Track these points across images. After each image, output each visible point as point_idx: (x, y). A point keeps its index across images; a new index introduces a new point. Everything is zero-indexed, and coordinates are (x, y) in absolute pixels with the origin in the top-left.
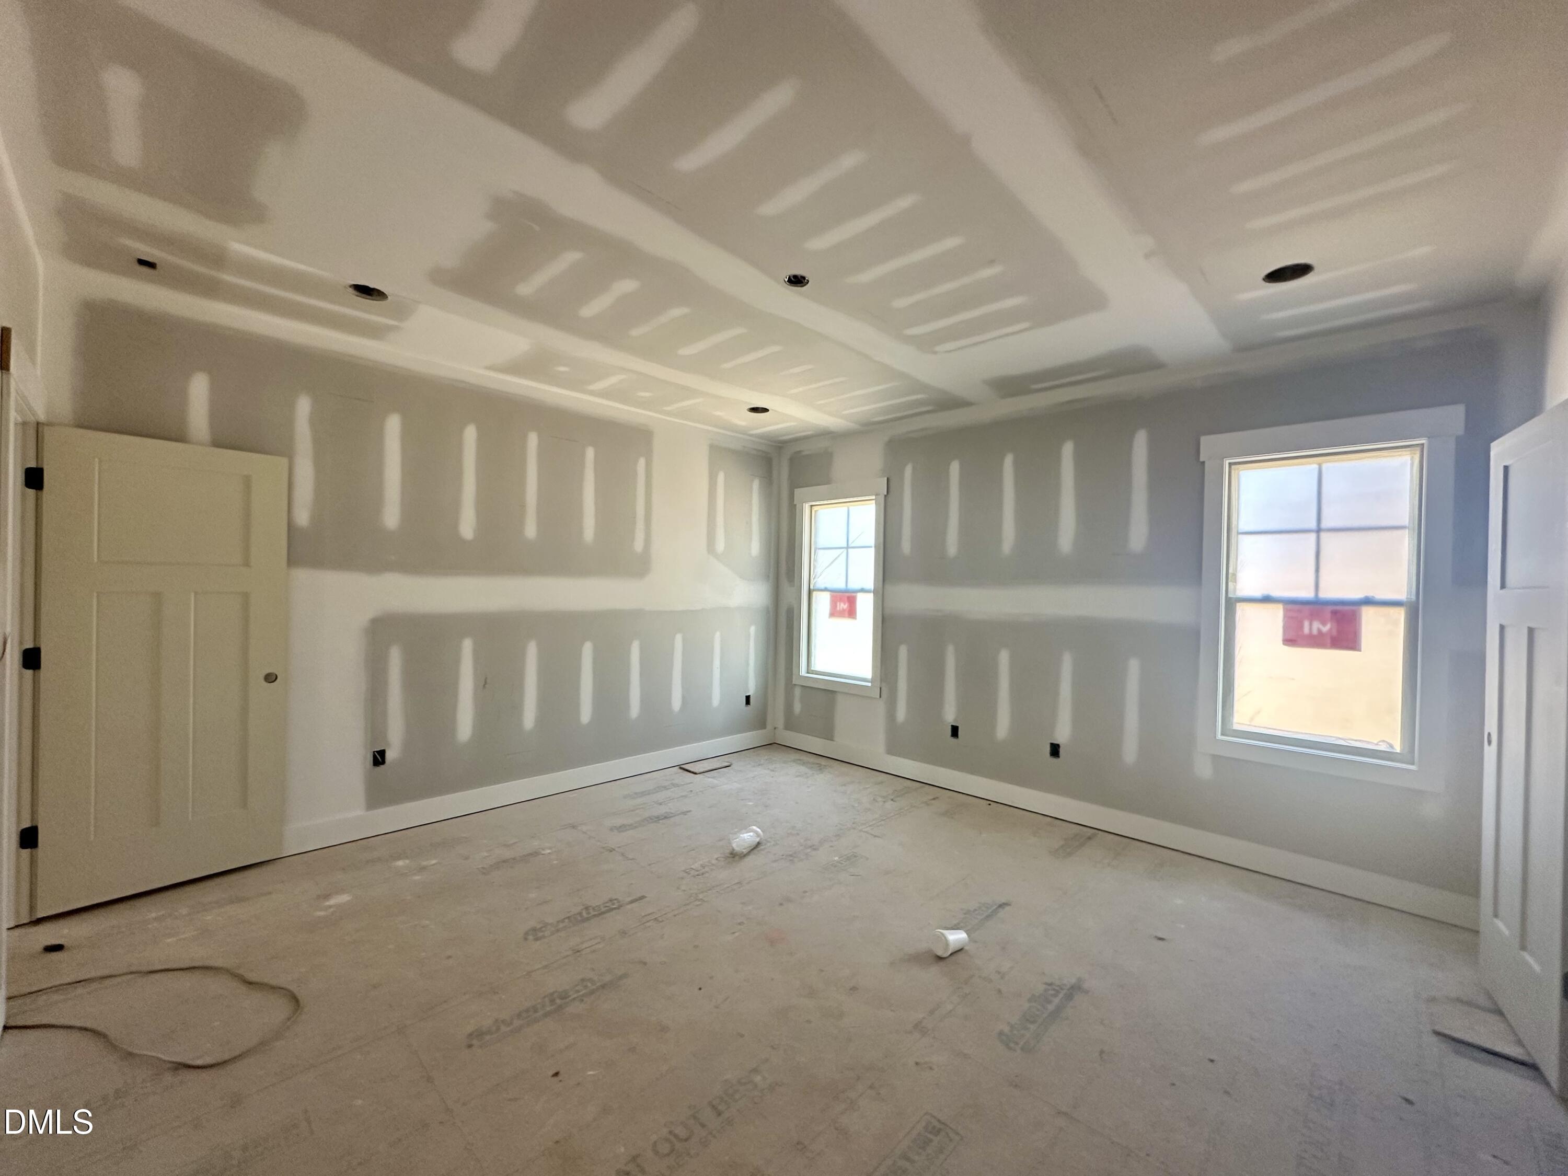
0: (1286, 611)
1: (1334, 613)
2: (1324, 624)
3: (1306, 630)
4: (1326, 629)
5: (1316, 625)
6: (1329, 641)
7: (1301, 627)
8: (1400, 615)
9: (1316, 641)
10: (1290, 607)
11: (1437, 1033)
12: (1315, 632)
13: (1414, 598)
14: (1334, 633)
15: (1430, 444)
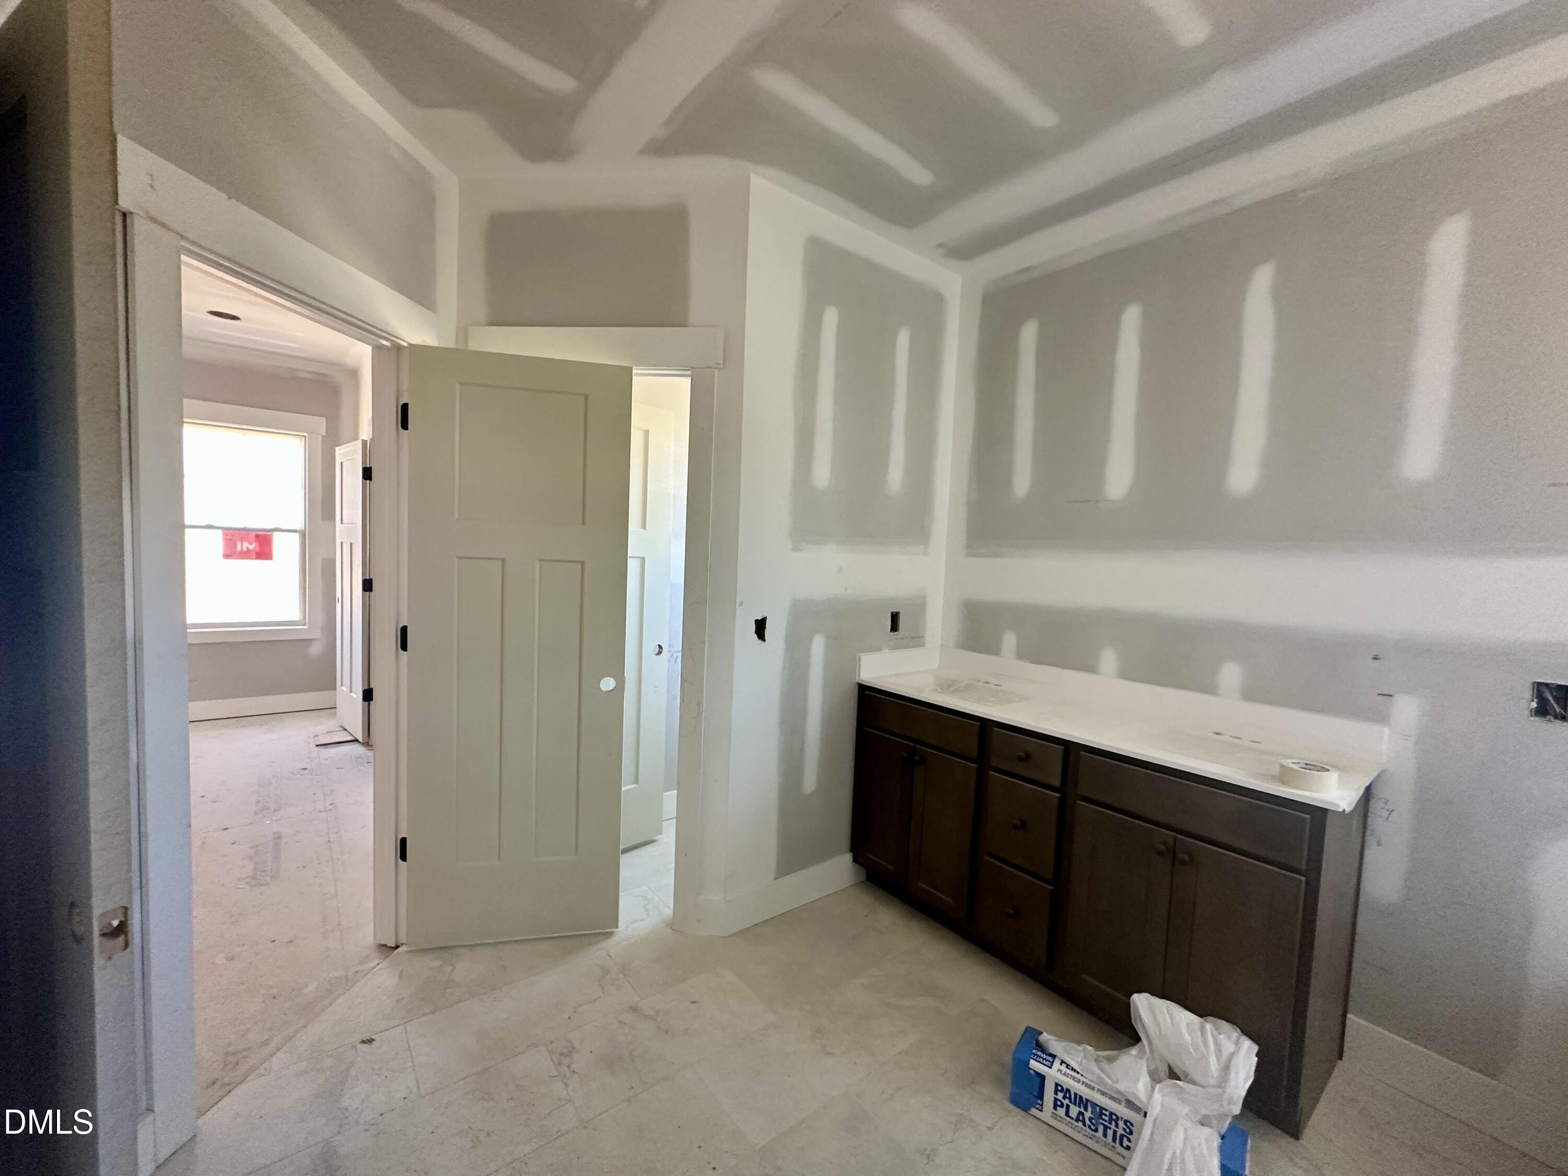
0: (224, 534)
1: (257, 536)
2: (251, 543)
3: (239, 548)
4: (252, 547)
5: (246, 545)
6: (254, 555)
7: (235, 546)
8: (296, 537)
9: (245, 555)
10: (227, 532)
11: (317, 746)
12: (245, 549)
13: (303, 528)
14: (258, 549)
15: (309, 436)
